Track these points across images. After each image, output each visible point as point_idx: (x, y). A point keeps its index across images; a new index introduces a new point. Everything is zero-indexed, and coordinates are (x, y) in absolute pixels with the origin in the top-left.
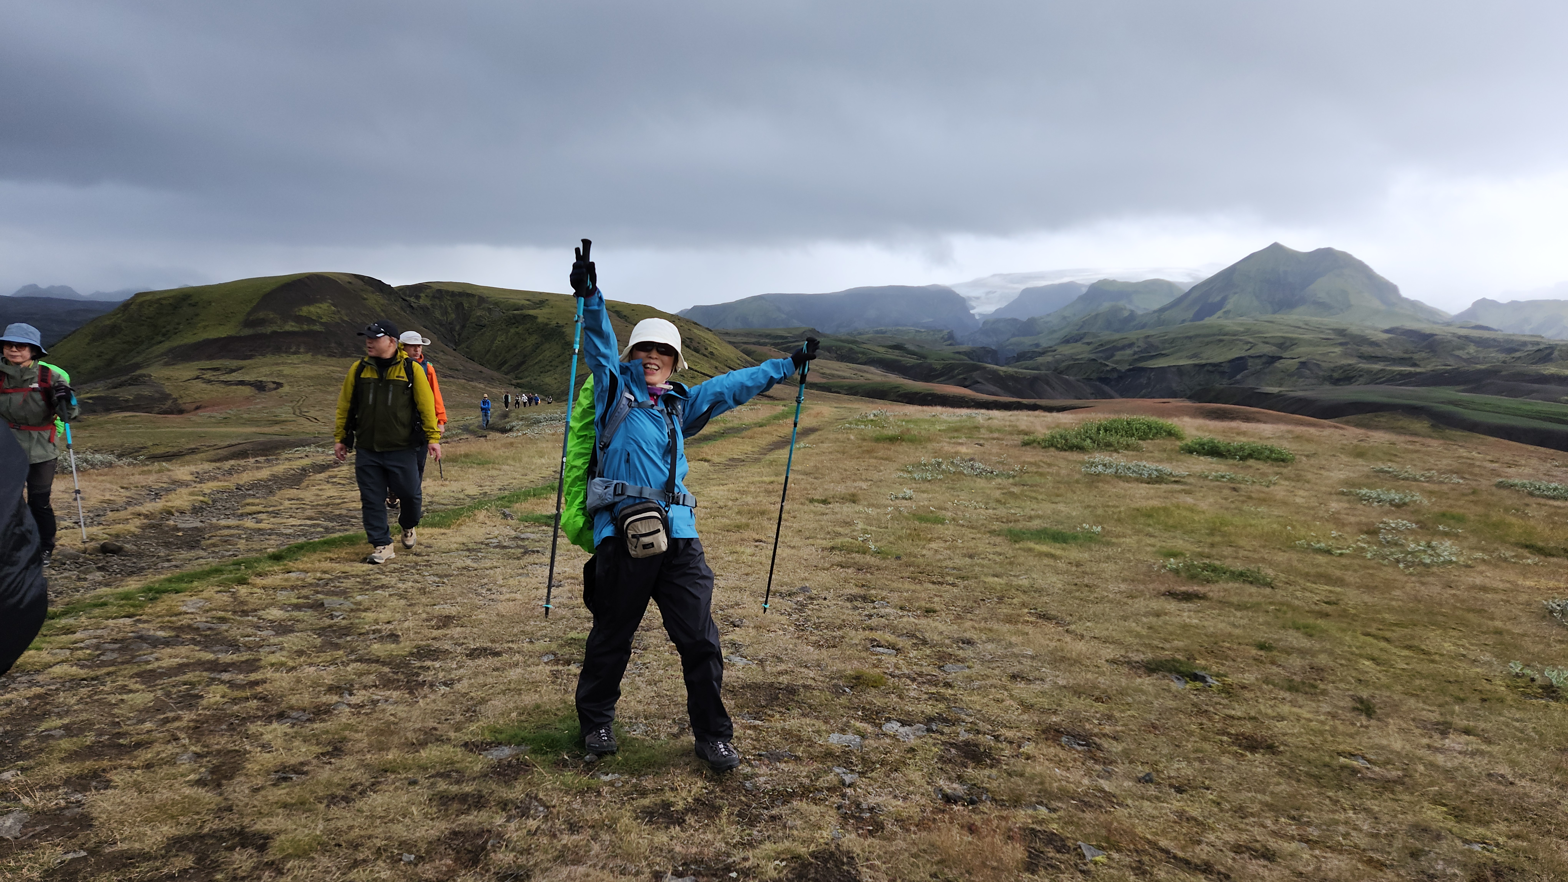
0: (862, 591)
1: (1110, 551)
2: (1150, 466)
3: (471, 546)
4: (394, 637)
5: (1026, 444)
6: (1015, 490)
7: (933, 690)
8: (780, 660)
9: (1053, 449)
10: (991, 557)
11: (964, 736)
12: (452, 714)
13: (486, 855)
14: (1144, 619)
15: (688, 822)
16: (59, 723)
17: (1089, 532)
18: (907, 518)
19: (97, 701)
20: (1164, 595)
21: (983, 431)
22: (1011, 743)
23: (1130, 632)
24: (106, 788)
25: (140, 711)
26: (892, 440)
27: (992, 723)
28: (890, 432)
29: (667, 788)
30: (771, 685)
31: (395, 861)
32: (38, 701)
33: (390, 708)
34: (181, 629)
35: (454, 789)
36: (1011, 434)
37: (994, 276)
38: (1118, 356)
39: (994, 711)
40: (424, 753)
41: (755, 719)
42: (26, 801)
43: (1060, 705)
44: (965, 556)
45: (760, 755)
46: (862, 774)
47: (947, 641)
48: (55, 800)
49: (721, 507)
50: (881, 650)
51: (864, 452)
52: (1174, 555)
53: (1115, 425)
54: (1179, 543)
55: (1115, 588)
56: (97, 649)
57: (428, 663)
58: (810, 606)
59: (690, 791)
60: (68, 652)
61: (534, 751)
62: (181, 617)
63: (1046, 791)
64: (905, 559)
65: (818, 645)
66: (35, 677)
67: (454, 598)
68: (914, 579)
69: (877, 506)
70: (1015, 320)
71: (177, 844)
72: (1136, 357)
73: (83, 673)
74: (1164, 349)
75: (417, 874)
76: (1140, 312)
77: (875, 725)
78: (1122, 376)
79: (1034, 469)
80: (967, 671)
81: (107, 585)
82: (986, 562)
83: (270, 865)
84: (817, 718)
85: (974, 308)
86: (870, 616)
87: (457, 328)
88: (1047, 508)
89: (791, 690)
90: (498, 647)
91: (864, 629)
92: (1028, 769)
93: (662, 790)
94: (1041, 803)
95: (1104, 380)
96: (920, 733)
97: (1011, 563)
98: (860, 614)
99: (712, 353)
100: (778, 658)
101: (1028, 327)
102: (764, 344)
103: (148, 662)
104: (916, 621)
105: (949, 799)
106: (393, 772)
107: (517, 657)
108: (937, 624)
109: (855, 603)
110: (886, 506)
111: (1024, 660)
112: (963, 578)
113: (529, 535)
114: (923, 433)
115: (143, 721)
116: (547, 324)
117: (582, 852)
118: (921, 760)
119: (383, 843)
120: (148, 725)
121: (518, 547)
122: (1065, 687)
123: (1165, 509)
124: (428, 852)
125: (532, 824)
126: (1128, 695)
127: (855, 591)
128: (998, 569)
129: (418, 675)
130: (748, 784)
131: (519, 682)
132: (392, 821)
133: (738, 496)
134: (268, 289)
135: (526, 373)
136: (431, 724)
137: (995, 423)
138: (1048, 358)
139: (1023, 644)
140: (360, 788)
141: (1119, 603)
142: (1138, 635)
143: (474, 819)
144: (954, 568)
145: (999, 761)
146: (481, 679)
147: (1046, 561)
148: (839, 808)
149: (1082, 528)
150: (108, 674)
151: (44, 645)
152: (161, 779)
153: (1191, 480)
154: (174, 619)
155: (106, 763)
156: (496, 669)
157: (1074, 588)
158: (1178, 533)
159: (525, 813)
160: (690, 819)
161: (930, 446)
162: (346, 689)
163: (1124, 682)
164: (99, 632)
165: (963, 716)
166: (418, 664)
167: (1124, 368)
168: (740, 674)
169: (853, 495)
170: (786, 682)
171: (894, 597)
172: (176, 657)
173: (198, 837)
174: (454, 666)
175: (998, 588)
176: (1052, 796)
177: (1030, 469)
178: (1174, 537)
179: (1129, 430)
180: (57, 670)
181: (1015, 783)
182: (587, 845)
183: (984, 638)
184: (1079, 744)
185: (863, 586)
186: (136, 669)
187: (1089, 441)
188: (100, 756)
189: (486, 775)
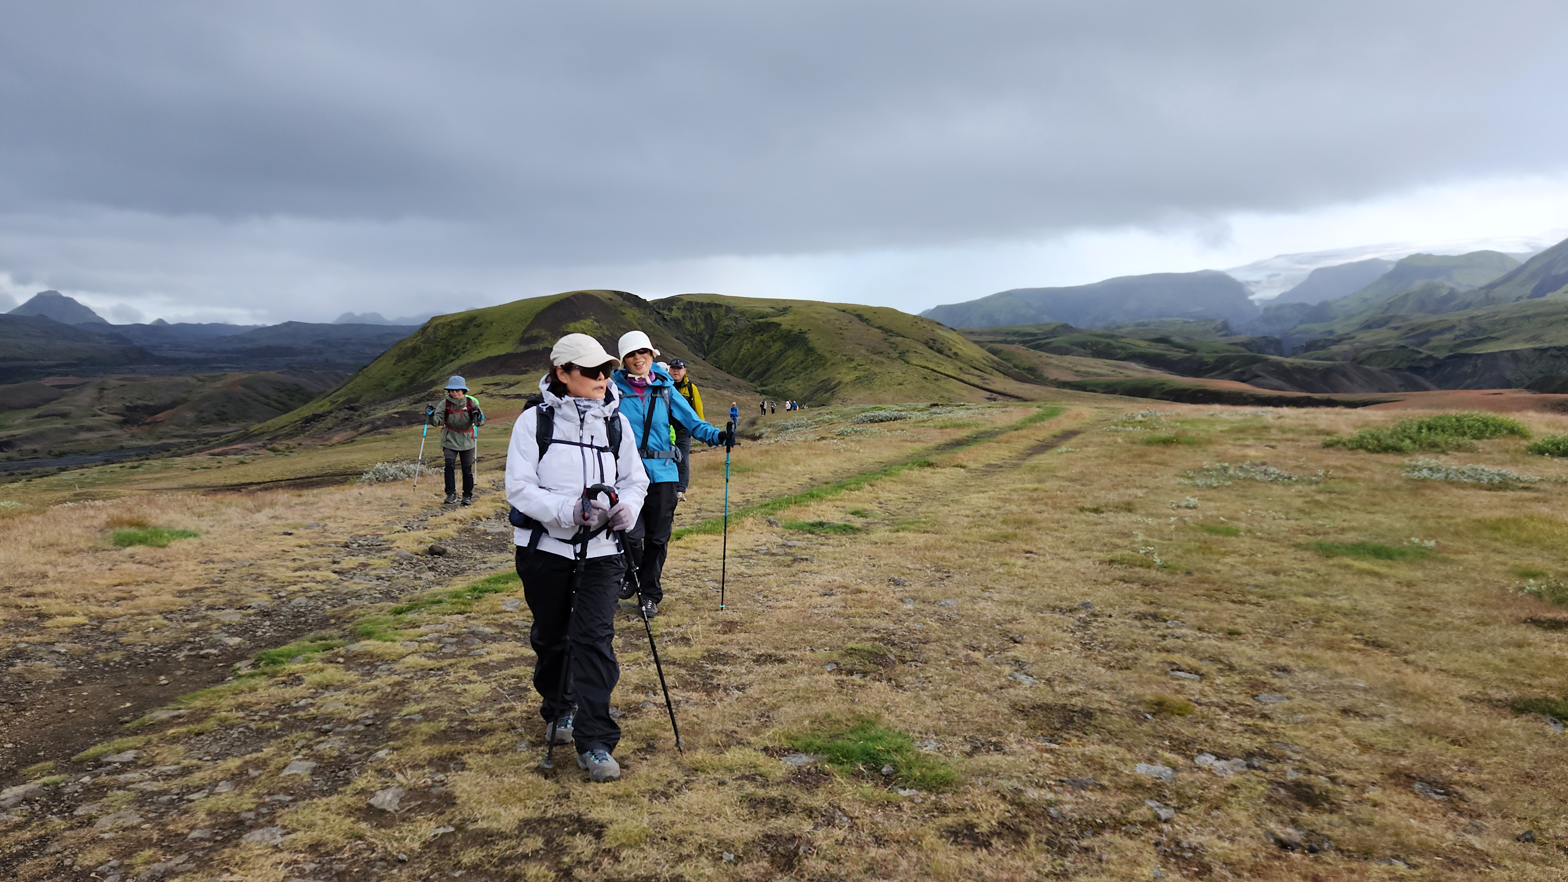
0: (1152, 609)
1: (1449, 570)
2: (1490, 470)
3: (742, 552)
4: (685, 640)
5: (1327, 445)
6: (1321, 498)
7: (1249, 721)
8: (1069, 680)
9: (1362, 451)
10: (1300, 573)
11: (1292, 776)
12: (748, 718)
13: (799, 861)
14: (1503, 651)
15: (994, 845)
16: (417, 708)
17: (1419, 547)
18: (1192, 529)
19: (444, 689)
20: (1525, 622)
21: (1273, 431)
22: (1352, 786)
23: (1486, 664)
24: (462, 770)
25: (481, 701)
26: (1167, 442)
27: (1325, 762)
28: (1163, 434)
29: (968, 809)
30: (1064, 707)
31: (717, 859)
32: (398, 688)
33: (692, 710)
34: (503, 626)
35: (761, 792)
36: (1308, 434)
37: (1278, 257)
38: (1435, 341)
39: (1326, 749)
40: (728, 755)
41: (1050, 741)
42: (399, 777)
43: (1407, 746)
44: (1268, 572)
45: (1062, 781)
46: (1178, 809)
47: (1259, 668)
48: (423, 778)
49: (983, 516)
50: (1179, 673)
51: (1134, 456)
52: (1534, 576)
53: (1441, 422)
54: (1538, 562)
55: (1459, 613)
56: (439, 642)
57: (720, 667)
58: (1095, 624)
59: (993, 814)
60: (417, 644)
61: (830, 761)
62: (502, 615)
63: (1402, 844)
64: (1197, 575)
65: (1108, 666)
66: (393, 666)
67: (735, 604)
68: (1210, 597)
69: (1158, 516)
70: (1303, 306)
71: (527, 826)
72: (1458, 341)
73: (431, 663)
74: (1494, 332)
75: (737, 873)
76: (1462, 290)
77: (1186, 757)
78: (1439, 365)
79: (1342, 474)
80: (1287, 702)
81: (438, 584)
82: (1293, 580)
83: (607, 852)
84: (1118, 744)
85: (1252, 293)
86: (1164, 637)
87: (706, 338)
88: (1362, 519)
89: (1087, 714)
90: (781, 654)
91: (1159, 650)
92: (1377, 818)
93: (963, 810)
94: (1397, 857)
95: (1417, 370)
96: (1239, 769)
97: (1326, 582)
98: (1152, 634)
99: (956, 354)
100: (1066, 678)
101: (1320, 313)
102: (1012, 342)
103: (481, 656)
104: (1220, 644)
105: (1284, 845)
106: (703, 771)
107: (801, 665)
108: (1244, 648)
109: (1145, 622)
110: (1168, 516)
111: (1356, 693)
112: (1269, 597)
113: (795, 543)
114: (1202, 434)
115: (483, 710)
116: (790, 331)
117: (890, 867)
118: (1246, 798)
119: (703, 840)
120: (489, 714)
121: (786, 554)
122: (1411, 726)
123: (1516, 521)
124: (744, 853)
125: (839, 834)
126: (1491, 738)
127: (1143, 608)
128: (1311, 589)
129: (712, 678)
130: (1052, 811)
131: (806, 690)
132: (709, 819)
133: (1000, 504)
134: (540, 309)
135: (771, 380)
136: (731, 727)
137: (1288, 422)
138: (1345, 347)
139: (1352, 675)
140: (675, 785)
141: (1467, 630)
142: (1497, 669)
143: (784, 824)
144: (1257, 586)
145: (1340, 807)
146: (770, 686)
147: (1368, 580)
148: (1157, 844)
149: (1410, 542)
150: (451, 665)
151: (397, 637)
152: (507, 764)
153: (1545, 486)
154: (496, 616)
155: (459, 747)
156: (783, 676)
157: (1408, 611)
158: (1535, 549)
159: (830, 822)
160: (996, 843)
161: (1211, 449)
162: (651, 689)
163: (1485, 723)
164: (439, 627)
165: (1289, 753)
166: (711, 668)
167: (1442, 355)
168: (1028, 693)
169: (1129, 504)
170: (1080, 704)
171: (1190, 617)
172: (503, 652)
173: (543, 821)
174: (744, 671)
175: (1313, 609)
176: (1409, 850)
177: (1336, 475)
178: (1529, 554)
179: (1460, 427)
180: (410, 660)
181: (1363, 832)
182: (894, 860)
183: (1303, 665)
184: (1436, 793)
185: (1152, 603)
186: (472, 662)
187: (1408, 441)
188: (454, 740)
189: (788, 782)
